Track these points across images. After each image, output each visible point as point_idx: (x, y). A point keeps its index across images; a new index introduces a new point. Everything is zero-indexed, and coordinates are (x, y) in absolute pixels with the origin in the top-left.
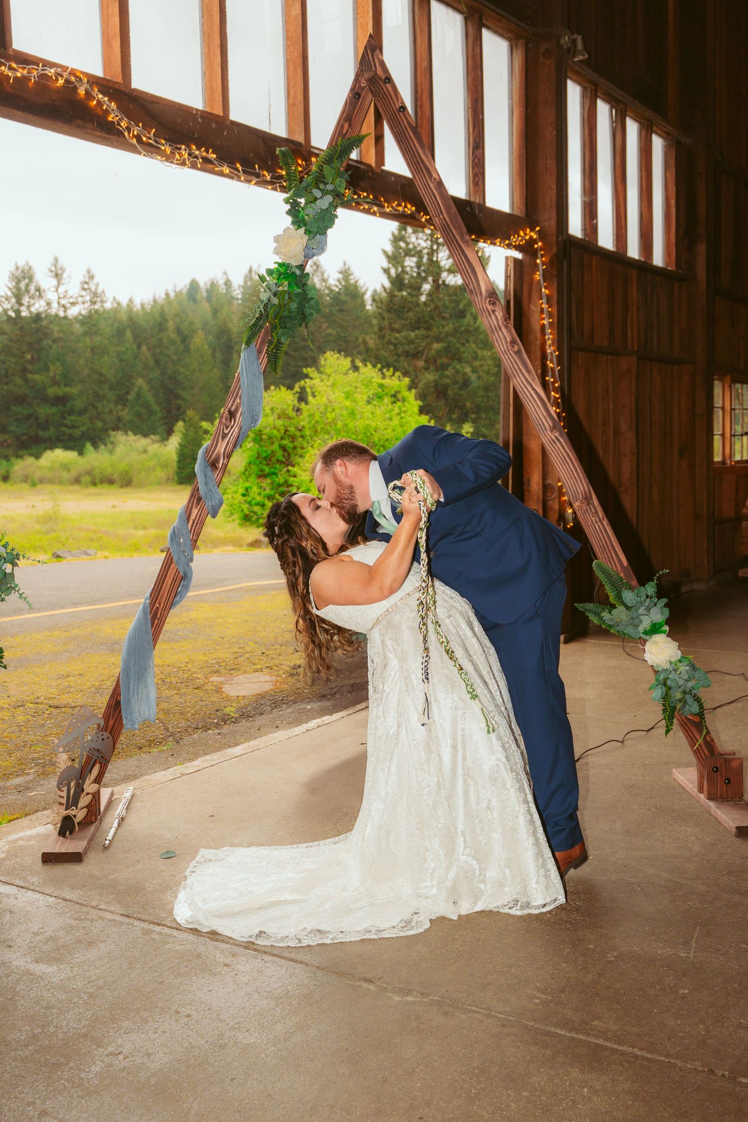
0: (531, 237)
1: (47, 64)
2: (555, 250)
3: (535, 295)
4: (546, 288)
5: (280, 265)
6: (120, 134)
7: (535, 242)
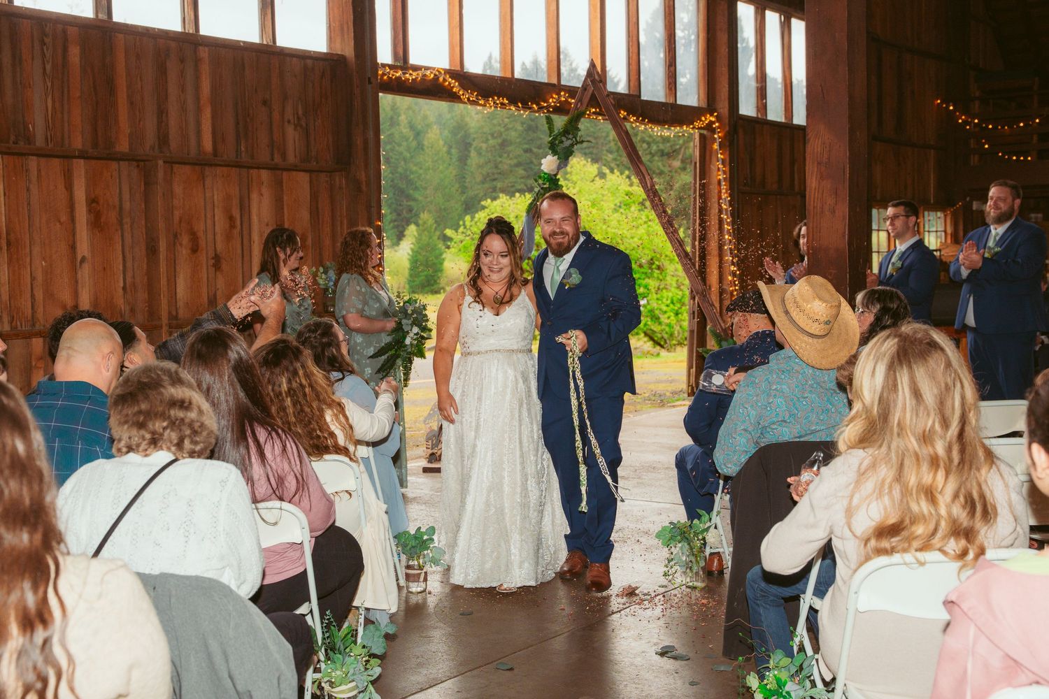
0: (710, 121)
1: (427, 68)
2: (727, 129)
3: (714, 159)
4: (721, 154)
5: (545, 174)
6: (459, 97)
7: (714, 123)
